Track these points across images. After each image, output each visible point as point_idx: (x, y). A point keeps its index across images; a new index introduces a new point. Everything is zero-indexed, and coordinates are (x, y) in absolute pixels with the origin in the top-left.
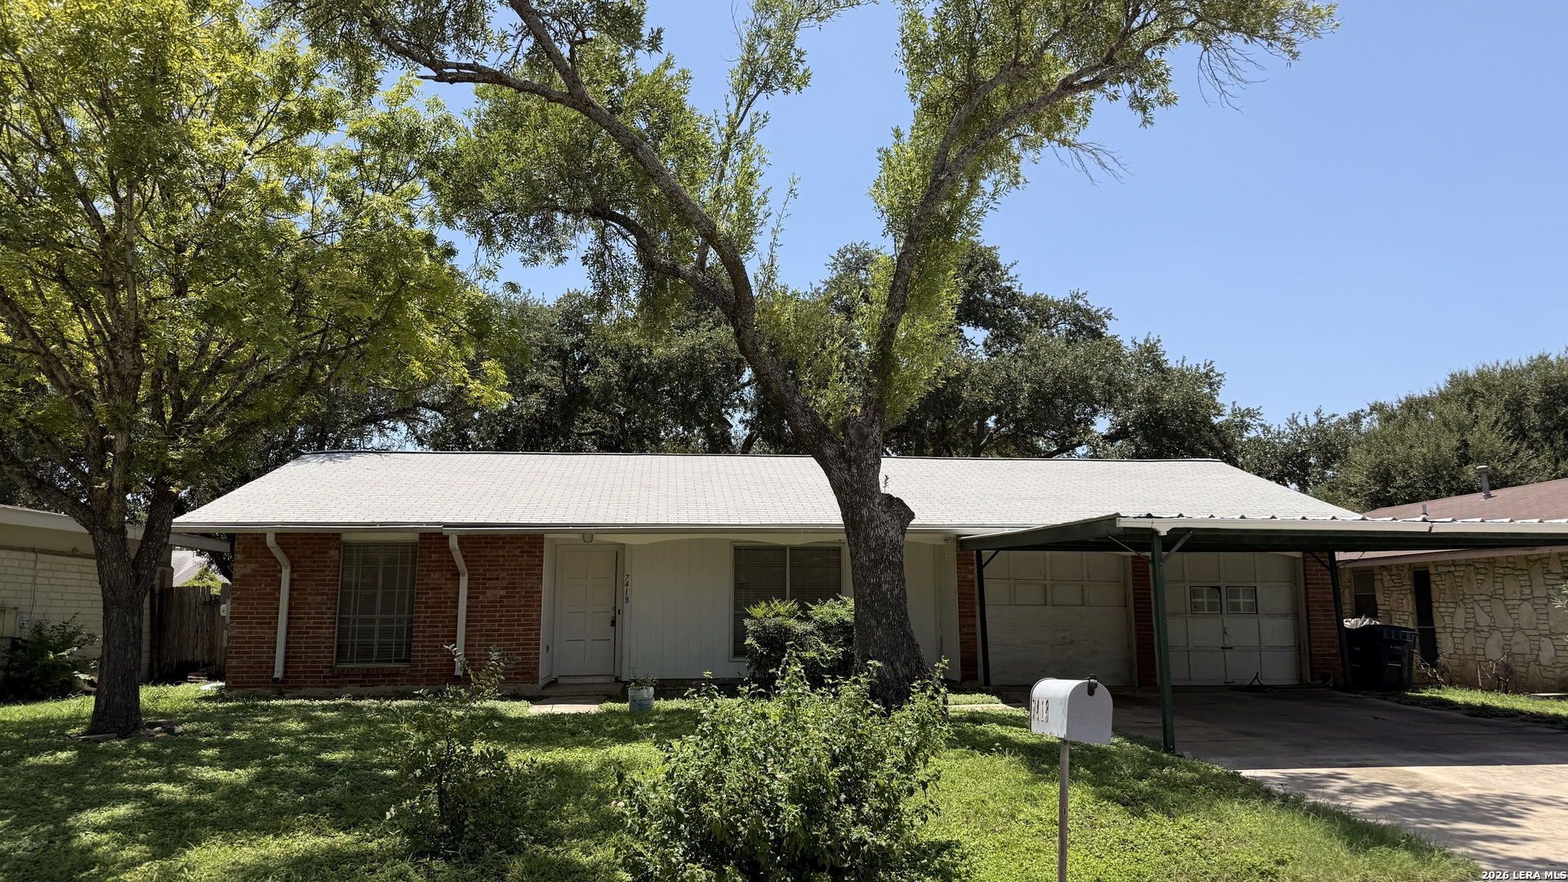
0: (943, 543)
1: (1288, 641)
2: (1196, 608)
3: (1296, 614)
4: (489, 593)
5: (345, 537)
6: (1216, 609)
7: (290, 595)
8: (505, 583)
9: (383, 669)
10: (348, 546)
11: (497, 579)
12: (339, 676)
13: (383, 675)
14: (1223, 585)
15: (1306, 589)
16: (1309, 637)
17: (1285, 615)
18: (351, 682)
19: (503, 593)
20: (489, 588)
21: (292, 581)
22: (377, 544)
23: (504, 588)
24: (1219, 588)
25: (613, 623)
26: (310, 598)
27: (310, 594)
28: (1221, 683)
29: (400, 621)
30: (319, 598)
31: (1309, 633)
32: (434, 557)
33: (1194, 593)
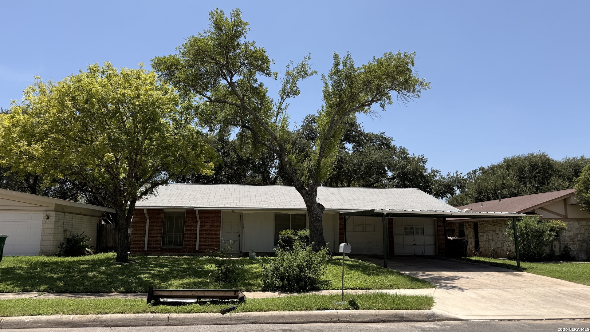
0: (335, 214)
1: (433, 243)
2: (406, 233)
3: (435, 235)
4: (206, 227)
5: (165, 211)
6: (412, 233)
7: (149, 227)
8: (210, 224)
9: (175, 248)
10: (165, 213)
11: (208, 223)
12: (163, 250)
13: (176, 250)
14: (414, 227)
15: (438, 228)
16: (438, 242)
17: (432, 236)
18: (166, 252)
19: (210, 227)
20: (206, 225)
21: (150, 223)
22: (174, 213)
23: (210, 225)
24: (413, 227)
25: (239, 236)
26: (154, 228)
27: (154, 227)
28: (413, 255)
29: (180, 234)
30: (157, 228)
31: (438, 240)
32: (190, 216)
33: (406, 228)
